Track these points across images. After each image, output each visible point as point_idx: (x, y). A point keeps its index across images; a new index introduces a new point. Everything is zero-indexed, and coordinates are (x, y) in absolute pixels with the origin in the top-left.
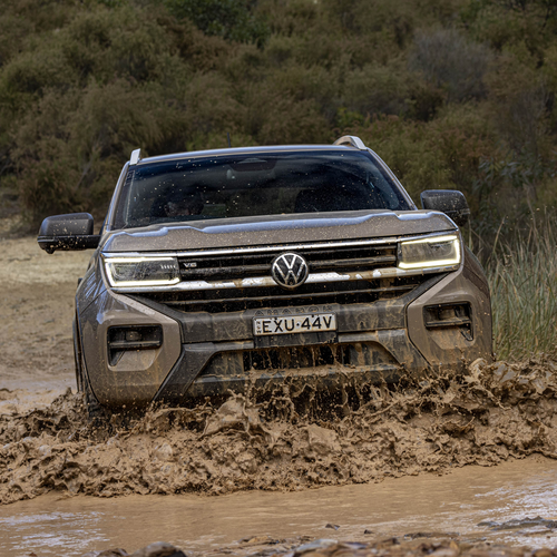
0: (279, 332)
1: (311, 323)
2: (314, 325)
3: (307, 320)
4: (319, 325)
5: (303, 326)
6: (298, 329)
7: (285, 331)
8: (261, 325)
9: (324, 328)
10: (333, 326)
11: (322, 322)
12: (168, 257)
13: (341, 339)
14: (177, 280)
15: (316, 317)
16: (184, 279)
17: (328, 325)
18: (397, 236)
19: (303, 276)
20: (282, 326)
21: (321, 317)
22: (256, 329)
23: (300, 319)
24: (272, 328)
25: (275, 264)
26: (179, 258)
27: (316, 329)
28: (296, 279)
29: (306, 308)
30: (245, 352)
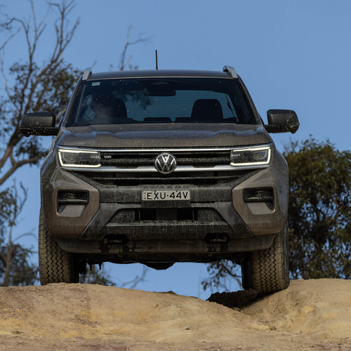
0: (156, 199)
1: (175, 195)
2: (177, 196)
3: (173, 193)
4: (180, 197)
5: (171, 196)
6: (168, 198)
7: (160, 199)
8: (146, 195)
9: (183, 198)
10: (188, 198)
11: (182, 195)
12: (95, 152)
13: (193, 206)
14: (99, 165)
15: (179, 192)
16: (104, 165)
17: (185, 197)
18: (230, 147)
19: (173, 167)
20: (159, 196)
21: (182, 192)
22: (143, 197)
23: (169, 193)
24: (152, 197)
25: (157, 160)
26: (101, 152)
27: (178, 199)
28: (169, 169)
29: (174, 186)
30: (136, 210)
